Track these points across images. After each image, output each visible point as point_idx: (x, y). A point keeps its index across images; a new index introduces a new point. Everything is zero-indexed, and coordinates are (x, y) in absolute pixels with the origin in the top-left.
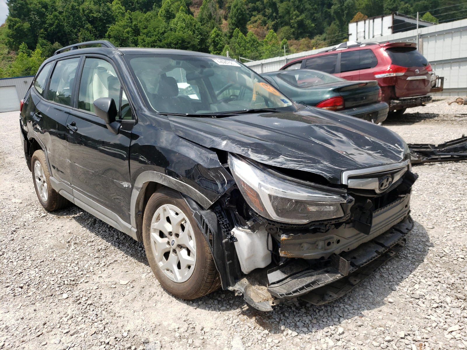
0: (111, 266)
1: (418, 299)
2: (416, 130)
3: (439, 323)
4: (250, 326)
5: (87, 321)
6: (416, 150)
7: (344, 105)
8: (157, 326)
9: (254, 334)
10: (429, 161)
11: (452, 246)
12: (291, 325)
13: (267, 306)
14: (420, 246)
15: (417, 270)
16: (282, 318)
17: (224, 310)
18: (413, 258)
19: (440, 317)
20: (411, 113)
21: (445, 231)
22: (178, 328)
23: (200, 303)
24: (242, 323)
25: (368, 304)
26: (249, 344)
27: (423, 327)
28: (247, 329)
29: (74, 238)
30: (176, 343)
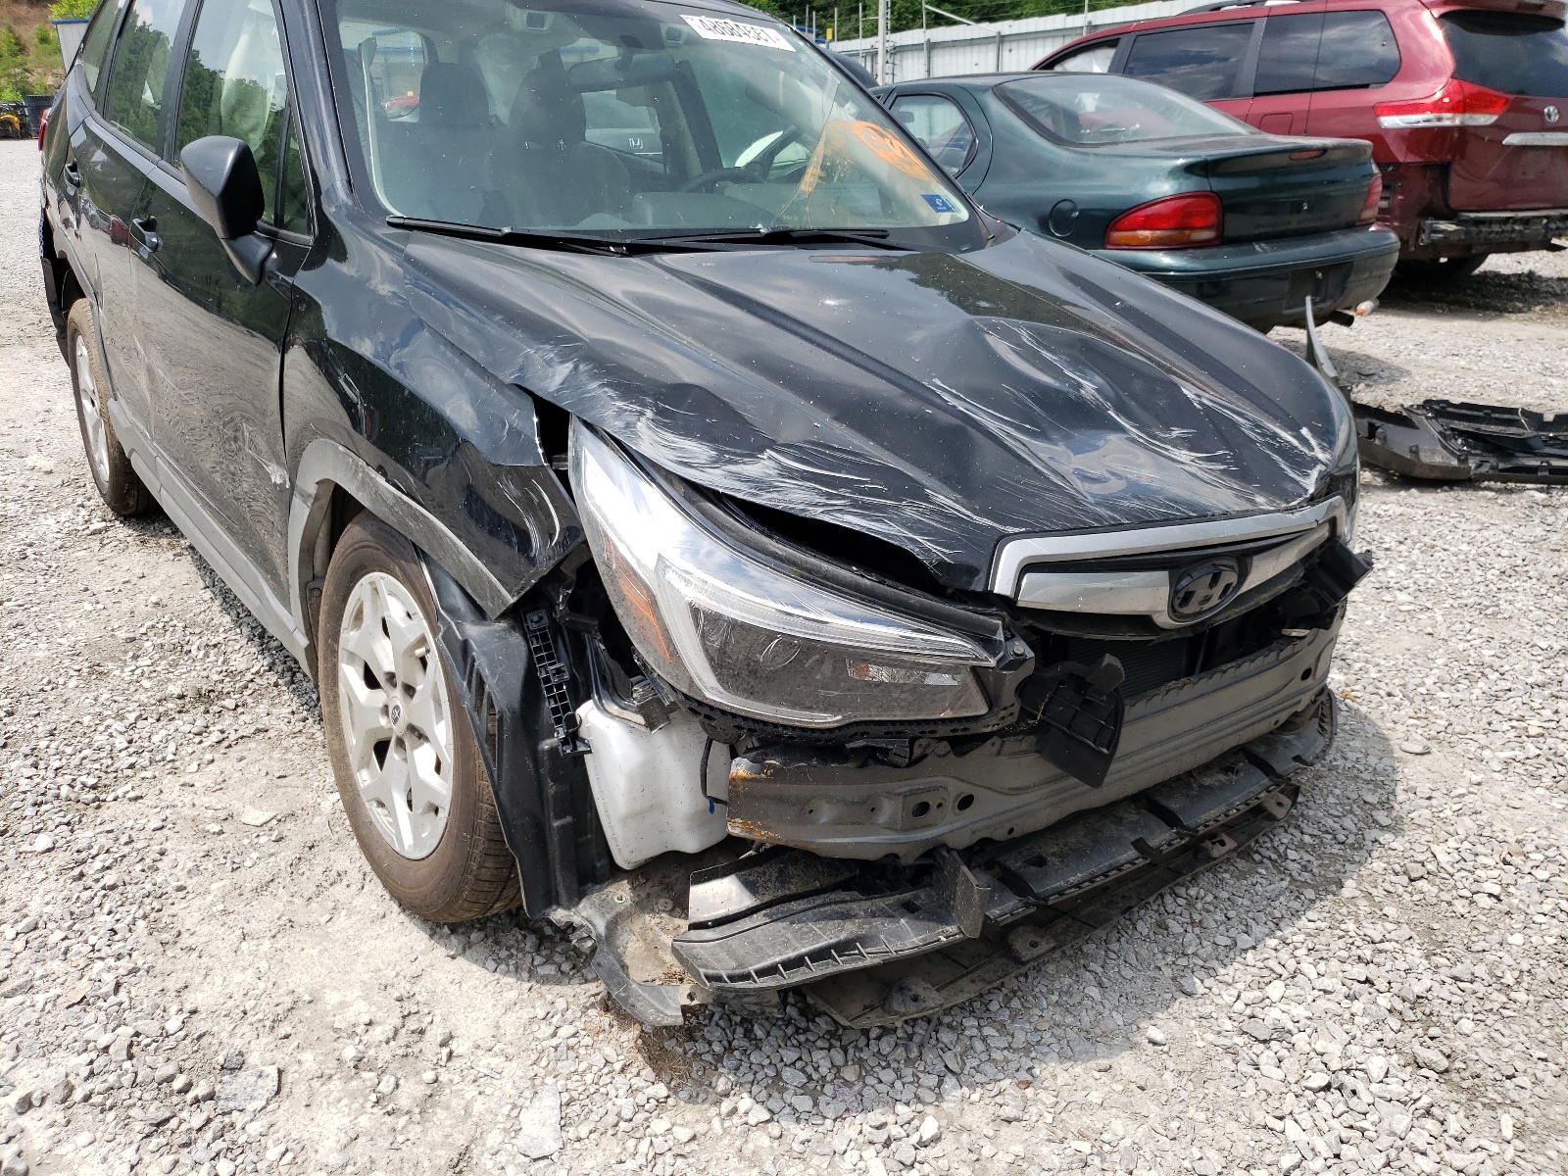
0: (239, 747)
1: (1265, 1042)
2: (1498, 342)
3: (1309, 1155)
4: (613, 1057)
5: (75, 948)
6: (1462, 426)
7: (1220, 227)
8: (300, 1004)
9: (613, 1093)
10: (1504, 475)
11: (1472, 839)
12: (759, 1076)
13: (670, 1005)
14: (1348, 822)
15: (1303, 922)
16: (735, 1043)
17: (545, 980)
18: (1305, 868)
19: (1321, 1133)
20: (1505, 271)
21: (1467, 773)
22: (370, 1024)
23: (475, 936)
24: (587, 1041)
25: (1071, 1034)
26: (583, 1131)
27: (1244, 1164)
28: (595, 1069)
29: (161, 625)
30: (335, 1085)
